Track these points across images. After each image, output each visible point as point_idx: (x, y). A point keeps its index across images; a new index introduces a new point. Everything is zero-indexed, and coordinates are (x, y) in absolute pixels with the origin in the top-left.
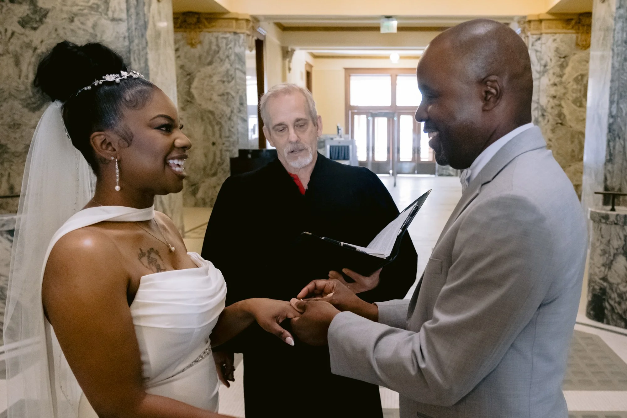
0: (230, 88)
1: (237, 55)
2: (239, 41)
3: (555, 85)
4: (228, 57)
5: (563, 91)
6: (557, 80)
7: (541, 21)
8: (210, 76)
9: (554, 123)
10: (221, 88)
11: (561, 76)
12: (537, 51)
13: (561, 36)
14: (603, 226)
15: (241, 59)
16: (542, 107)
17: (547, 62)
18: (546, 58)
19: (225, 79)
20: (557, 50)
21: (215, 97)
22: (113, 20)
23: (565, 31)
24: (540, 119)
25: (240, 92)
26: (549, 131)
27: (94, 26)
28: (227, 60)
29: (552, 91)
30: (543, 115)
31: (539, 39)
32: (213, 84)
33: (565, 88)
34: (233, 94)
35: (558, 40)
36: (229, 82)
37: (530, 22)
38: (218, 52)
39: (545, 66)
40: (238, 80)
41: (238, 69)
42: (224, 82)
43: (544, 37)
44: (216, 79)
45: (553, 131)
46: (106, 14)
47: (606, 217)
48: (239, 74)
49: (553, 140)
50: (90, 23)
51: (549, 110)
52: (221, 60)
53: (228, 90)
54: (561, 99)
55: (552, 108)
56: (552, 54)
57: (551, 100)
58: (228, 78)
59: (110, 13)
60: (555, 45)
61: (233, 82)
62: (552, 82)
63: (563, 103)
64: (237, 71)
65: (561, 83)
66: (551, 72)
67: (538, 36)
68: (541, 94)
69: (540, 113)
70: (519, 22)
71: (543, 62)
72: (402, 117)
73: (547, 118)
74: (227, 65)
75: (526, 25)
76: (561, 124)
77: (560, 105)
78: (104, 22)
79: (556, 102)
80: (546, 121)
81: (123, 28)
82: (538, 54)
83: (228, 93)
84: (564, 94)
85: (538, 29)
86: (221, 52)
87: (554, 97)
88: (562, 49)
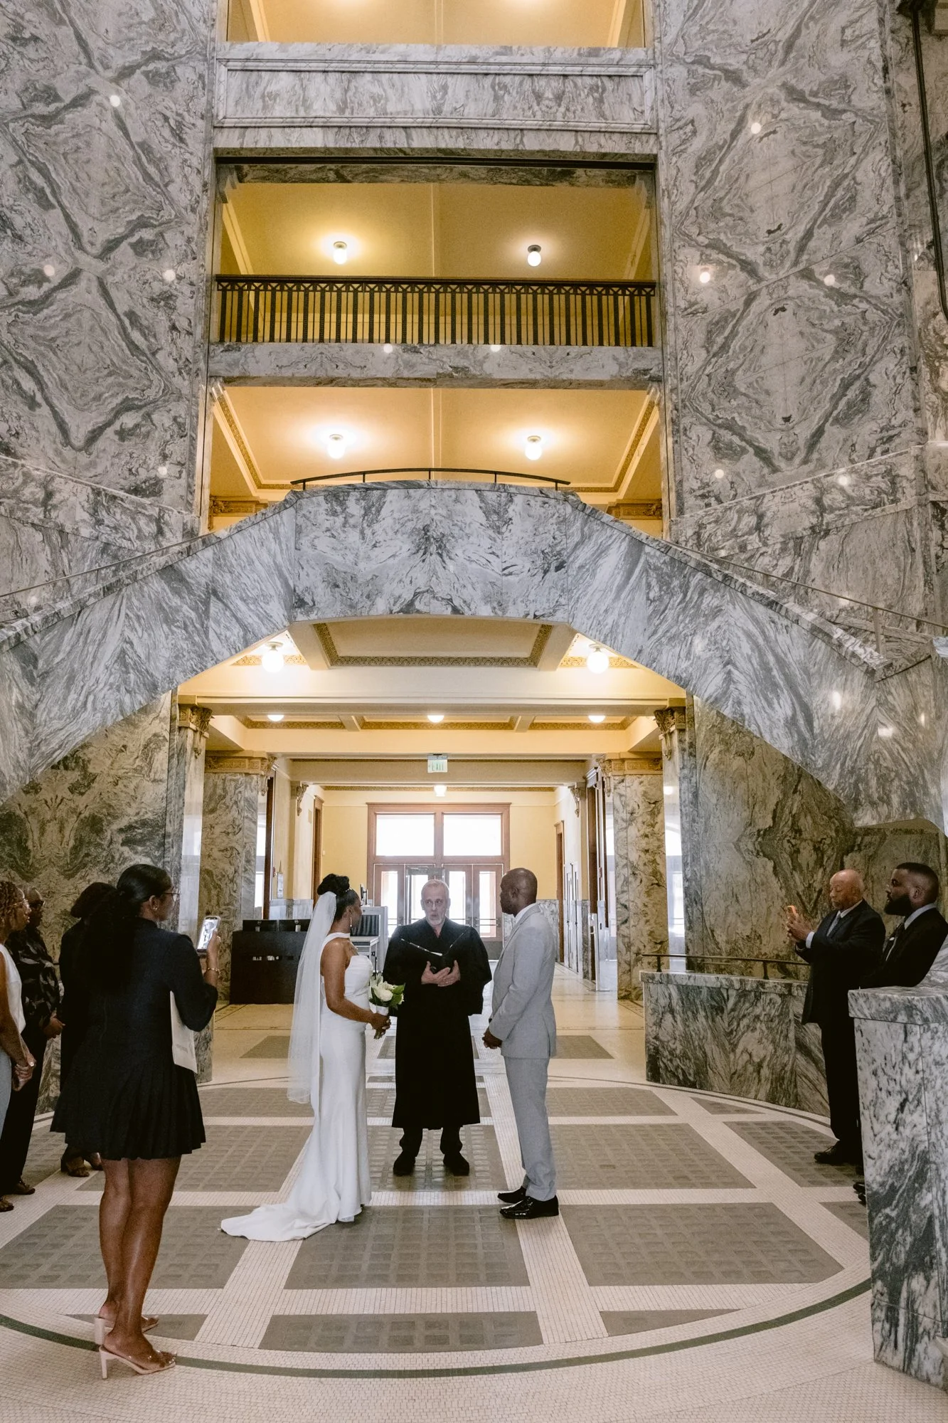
0: (235, 842)
1: (246, 800)
2: (250, 784)
3: (647, 836)
4: (236, 803)
5: (656, 843)
6: (648, 830)
7: (623, 760)
8: (212, 827)
9: (649, 884)
10: (224, 842)
11: (653, 826)
12: (621, 796)
13: (649, 777)
14: (651, 986)
15: (251, 805)
16: (632, 863)
17: (634, 809)
18: (633, 805)
19: (230, 830)
20: (645, 794)
21: (216, 854)
22: (154, 781)
23: (652, 772)
24: (631, 879)
25: (247, 846)
26: (643, 893)
27: (136, 788)
28: (235, 807)
29: (643, 843)
30: (634, 874)
31: (623, 781)
32: (214, 836)
33: (658, 840)
34: (240, 849)
35: (646, 782)
36: (235, 834)
37: (610, 761)
38: (224, 797)
39: (632, 814)
40: (246, 831)
41: (247, 817)
42: (228, 834)
43: (628, 779)
44: (218, 830)
45: (648, 894)
46: (149, 776)
47: (653, 977)
48: (247, 824)
49: (650, 906)
50: (132, 786)
51: (641, 867)
52: (228, 807)
53: (234, 844)
54: (654, 853)
55: (645, 864)
56: (639, 799)
57: (643, 855)
58: (235, 828)
59: (152, 775)
60: (642, 789)
61: (240, 833)
62: (642, 832)
63: (658, 860)
64: (246, 820)
65: (653, 834)
66: (640, 820)
67: (622, 778)
68: (630, 847)
69: (630, 872)
70: (597, 760)
71: (629, 809)
72: (452, 874)
73: (639, 877)
74: (234, 813)
75: (606, 765)
76: (658, 884)
77: (654, 861)
78: (147, 784)
79: (651, 858)
80: (639, 880)
81: (163, 787)
82: (623, 798)
83: (232, 848)
84: (659, 847)
85: (620, 769)
86: (228, 797)
87: (647, 851)
88: (651, 793)
